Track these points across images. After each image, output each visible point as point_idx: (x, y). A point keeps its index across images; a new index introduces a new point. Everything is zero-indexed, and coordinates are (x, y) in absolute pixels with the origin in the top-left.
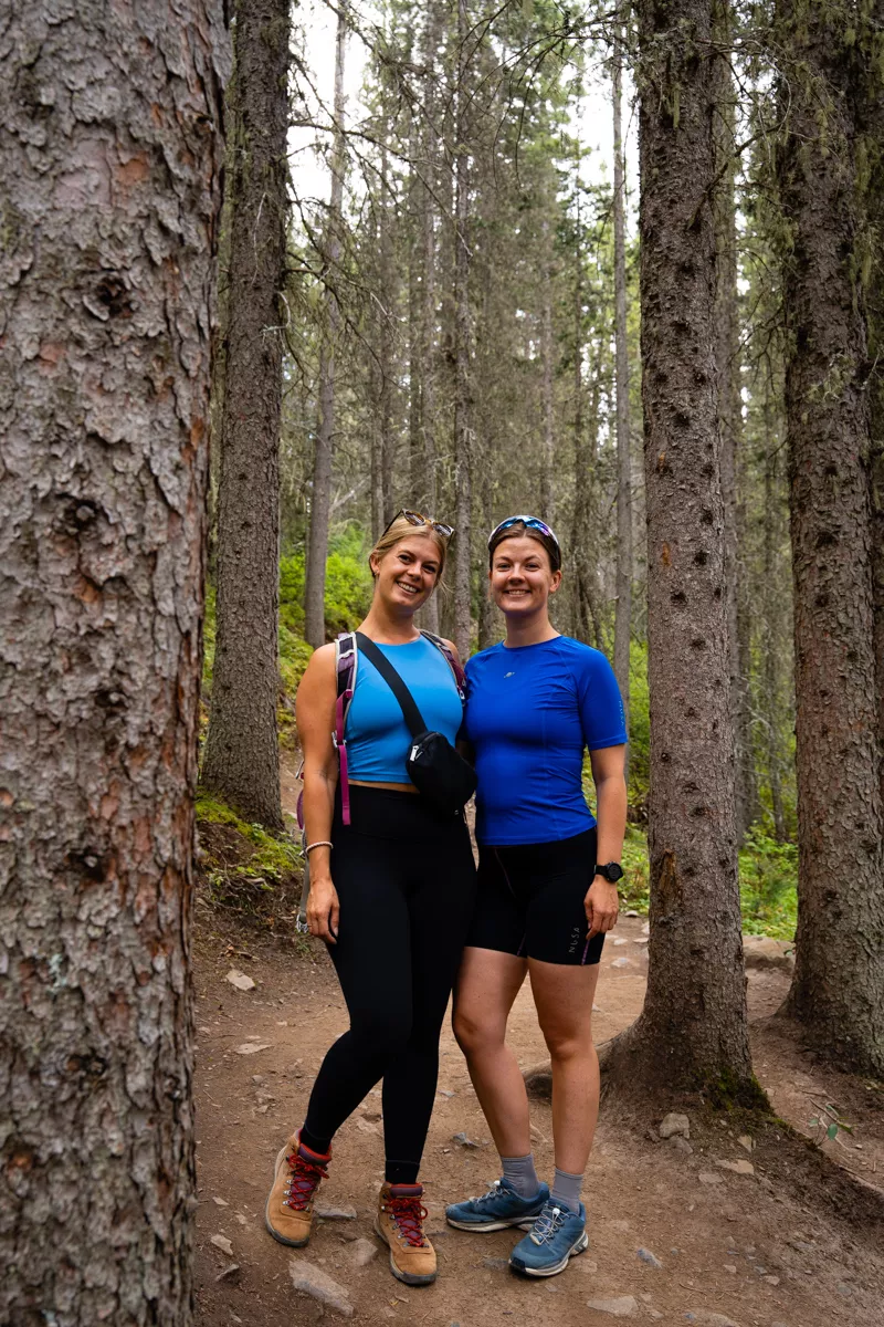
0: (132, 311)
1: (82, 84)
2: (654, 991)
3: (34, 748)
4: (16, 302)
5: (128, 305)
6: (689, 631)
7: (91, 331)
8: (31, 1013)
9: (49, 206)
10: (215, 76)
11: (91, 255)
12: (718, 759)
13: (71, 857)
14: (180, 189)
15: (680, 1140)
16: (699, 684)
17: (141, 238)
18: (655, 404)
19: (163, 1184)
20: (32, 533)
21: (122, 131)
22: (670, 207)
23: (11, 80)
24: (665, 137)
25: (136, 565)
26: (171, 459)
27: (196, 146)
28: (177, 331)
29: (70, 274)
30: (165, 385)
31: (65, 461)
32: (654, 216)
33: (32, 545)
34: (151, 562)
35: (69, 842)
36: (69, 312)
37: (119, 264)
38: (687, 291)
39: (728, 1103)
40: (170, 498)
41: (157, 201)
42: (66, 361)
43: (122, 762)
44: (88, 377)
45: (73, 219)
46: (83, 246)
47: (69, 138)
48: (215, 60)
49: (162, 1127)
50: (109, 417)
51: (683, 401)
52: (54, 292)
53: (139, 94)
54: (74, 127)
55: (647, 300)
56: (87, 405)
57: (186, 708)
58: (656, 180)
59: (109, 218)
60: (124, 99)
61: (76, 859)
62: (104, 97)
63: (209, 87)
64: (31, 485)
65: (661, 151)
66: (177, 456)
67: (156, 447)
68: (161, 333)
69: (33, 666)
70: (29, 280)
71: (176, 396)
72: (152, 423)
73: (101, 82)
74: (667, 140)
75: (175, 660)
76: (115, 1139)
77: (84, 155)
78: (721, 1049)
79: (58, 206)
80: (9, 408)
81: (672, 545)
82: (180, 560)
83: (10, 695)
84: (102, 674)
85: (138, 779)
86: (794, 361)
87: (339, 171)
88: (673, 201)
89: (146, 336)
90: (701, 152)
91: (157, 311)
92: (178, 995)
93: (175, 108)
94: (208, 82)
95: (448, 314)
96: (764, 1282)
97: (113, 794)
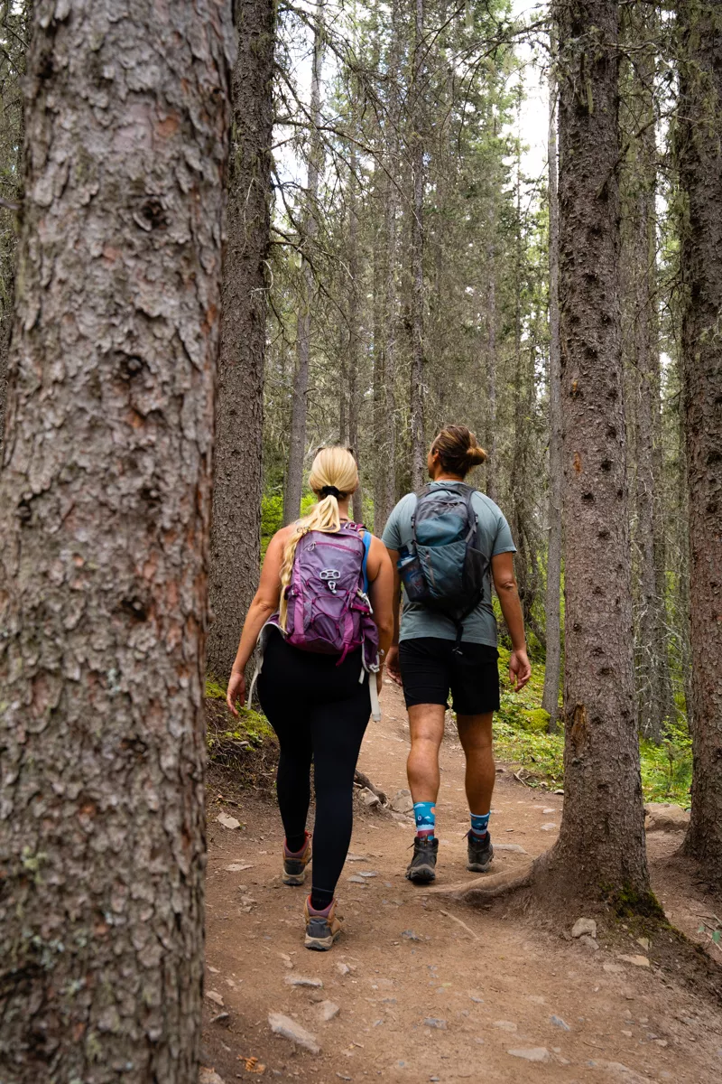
0: (167, 225)
1: (133, 63)
2: (568, 819)
3: (98, 526)
4: (86, 217)
5: (164, 220)
6: (596, 524)
7: (139, 238)
8: (95, 709)
9: (110, 149)
10: (225, 60)
11: (139, 185)
12: (620, 629)
13: (124, 602)
14: (201, 140)
15: (589, 938)
16: (604, 567)
17: (174, 173)
18: (569, 341)
19: (185, 838)
20: (98, 377)
21: (160, 98)
22: (583, 181)
23: (83, 61)
24: (579, 124)
25: (170, 404)
26: (194, 331)
27: (212, 109)
28: (198, 240)
29: (124, 198)
30: (190, 278)
31: (121, 328)
32: (570, 188)
33: (97, 385)
34: (179, 402)
35: (122, 592)
36: (124, 224)
37: (158, 191)
38: (596, 249)
39: (629, 912)
40: (194, 358)
41: (184, 148)
42: (121, 258)
43: (159, 539)
44: (136, 270)
45: (126, 159)
46: (134, 178)
47: (124, 102)
48: (225, 49)
49: (185, 796)
50: (151, 299)
51: (592, 339)
52: (113, 210)
53: (173, 71)
54: (127, 94)
55: (563, 257)
56: (136, 290)
57: (203, 506)
58: (571, 159)
59: (152, 159)
60: (162, 75)
61: (127, 604)
62: (148, 74)
63: (222, 68)
64: (97, 344)
65: (575, 136)
66: (198, 329)
67: (183, 322)
68: (187, 241)
69: (97, 469)
70: (95, 202)
71: (197, 287)
72: (181, 304)
73: (146, 63)
74: (581, 126)
75: (196, 472)
76: (153, 800)
77: (134, 114)
78: (623, 867)
79: (116, 149)
80: (82, 291)
81: (583, 455)
82: (200, 402)
83: (81, 489)
84: (146, 477)
85: (169, 552)
86: (689, 310)
87: (314, 160)
88: (585, 176)
89: (177, 243)
90: (608, 135)
91: (184, 226)
92: (196, 707)
93: (197, 82)
94: (221, 64)
95: (407, 287)
96: (655, 1044)
97: (153, 561)
